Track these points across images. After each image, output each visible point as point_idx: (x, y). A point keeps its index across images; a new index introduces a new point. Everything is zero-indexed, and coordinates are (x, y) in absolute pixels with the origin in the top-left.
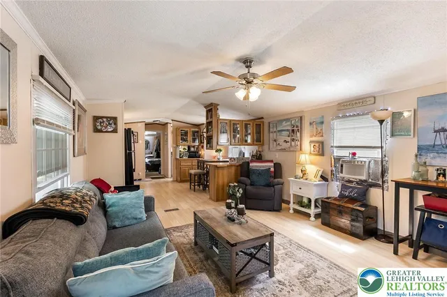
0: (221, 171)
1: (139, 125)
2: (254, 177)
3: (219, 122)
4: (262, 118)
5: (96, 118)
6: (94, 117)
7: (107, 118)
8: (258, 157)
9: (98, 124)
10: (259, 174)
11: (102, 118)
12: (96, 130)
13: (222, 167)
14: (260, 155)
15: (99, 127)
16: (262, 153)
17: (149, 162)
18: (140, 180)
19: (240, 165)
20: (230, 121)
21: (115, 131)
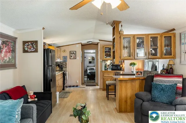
0: (124, 84)
1: (78, 45)
2: (156, 93)
3: (122, 38)
4: (174, 30)
5: (24, 43)
6: (23, 42)
7: (31, 42)
8: (169, 72)
9: (26, 47)
10: (162, 89)
11: (28, 42)
12: (25, 51)
13: (126, 81)
14: (171, 68)
15: (26, 49)
16: (174, 67)
17: (90, 72)
18: (77, 86)
19: (145, 79)
20: (134, 36)
21: (36, 51)
